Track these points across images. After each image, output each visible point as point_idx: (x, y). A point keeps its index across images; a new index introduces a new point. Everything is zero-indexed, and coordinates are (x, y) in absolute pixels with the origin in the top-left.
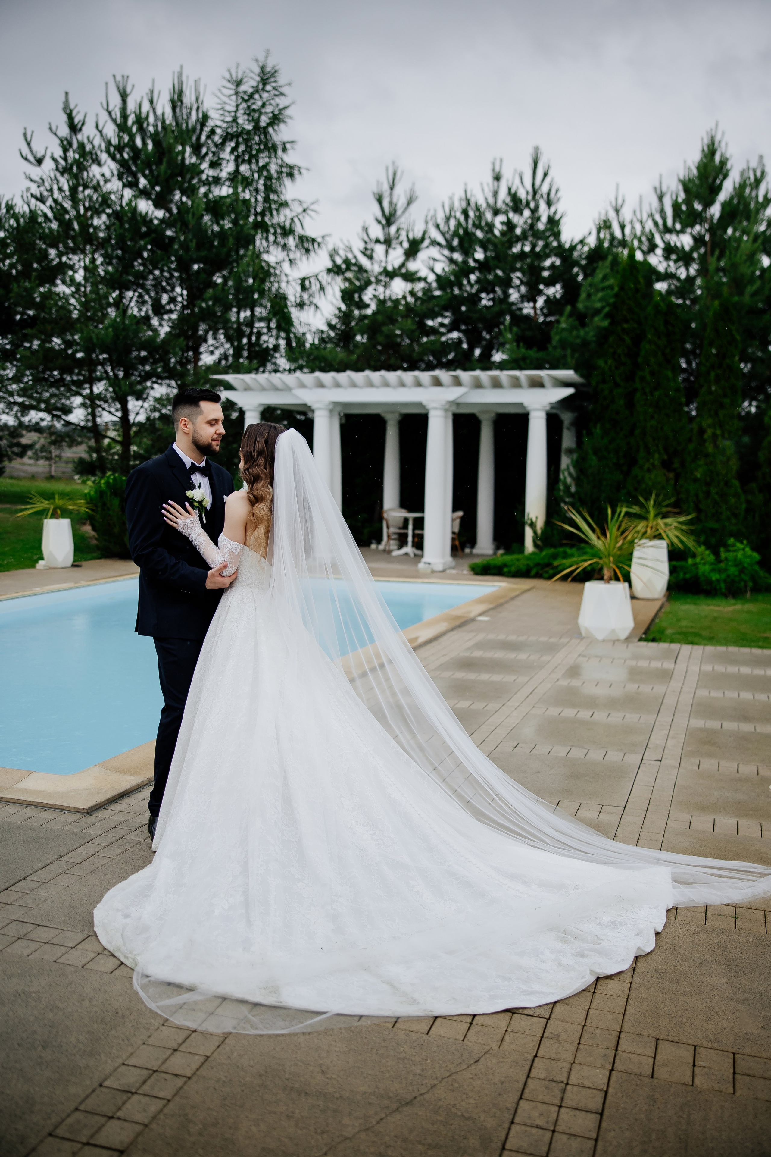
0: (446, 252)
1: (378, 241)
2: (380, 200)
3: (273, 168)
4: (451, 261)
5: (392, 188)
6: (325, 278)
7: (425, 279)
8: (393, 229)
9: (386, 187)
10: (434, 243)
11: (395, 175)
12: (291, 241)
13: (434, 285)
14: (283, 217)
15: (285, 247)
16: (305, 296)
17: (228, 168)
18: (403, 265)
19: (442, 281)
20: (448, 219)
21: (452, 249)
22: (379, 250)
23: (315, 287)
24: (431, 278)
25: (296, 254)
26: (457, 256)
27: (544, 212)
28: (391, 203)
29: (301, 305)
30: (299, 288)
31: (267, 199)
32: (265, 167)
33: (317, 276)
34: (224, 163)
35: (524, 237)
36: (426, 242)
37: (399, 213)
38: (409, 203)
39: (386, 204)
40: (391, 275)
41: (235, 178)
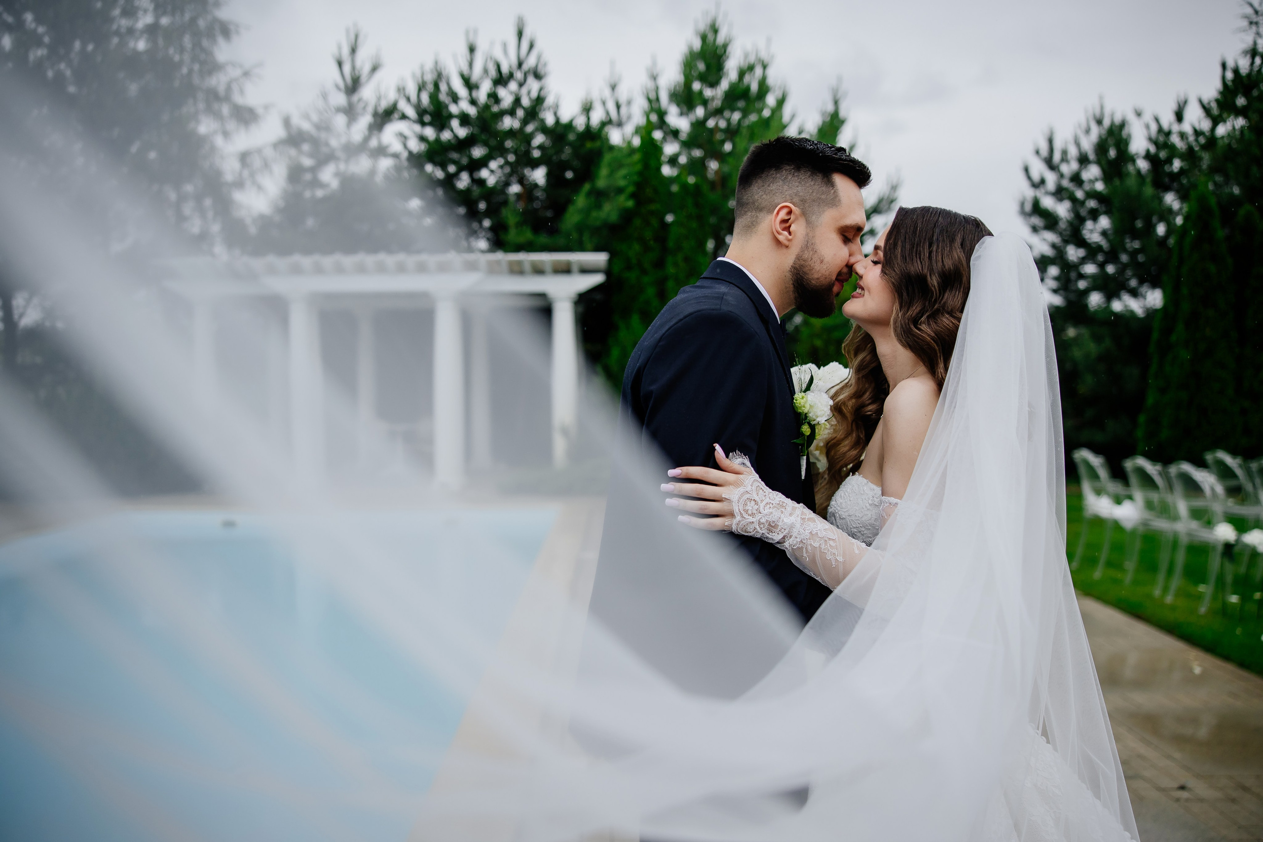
0: (417, 128)
1: (339, 110)
2: (340, 64)
3: (202, 23)
4: (422, 139)
5: (353, 51)
6: (269, 152)
7: (396, 156)
8: (355, 98)
9: (346, 51)
10: (404, 117)
11: (357, 37)
12: (225, 110)
13: (406, 164)
14: (218, 81)
15: (218, 116)
16: (246, 173)
17: (145, 20)
18: (367, 139)
19: (416, 160)
20: (420, 90)
21: (423, 124)
22: (340, 120)
23: (257, 162)
24: (405, 155)
25: (231, 125)
26: (430, 132)
27: (533, 86)
28: (353, 68)
29: (239, 184)
30: (236, 165)
31: (194, 59)
32: (193, 20)
33: (259, 151)
34: (140, 13)
35: (512, 112)
36: (396, 115)
37: (363, 79)
38: (375, 69)
39: (347, 68)
40: (352, 150)
41: (152, 30)
